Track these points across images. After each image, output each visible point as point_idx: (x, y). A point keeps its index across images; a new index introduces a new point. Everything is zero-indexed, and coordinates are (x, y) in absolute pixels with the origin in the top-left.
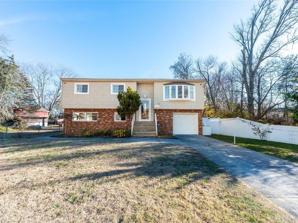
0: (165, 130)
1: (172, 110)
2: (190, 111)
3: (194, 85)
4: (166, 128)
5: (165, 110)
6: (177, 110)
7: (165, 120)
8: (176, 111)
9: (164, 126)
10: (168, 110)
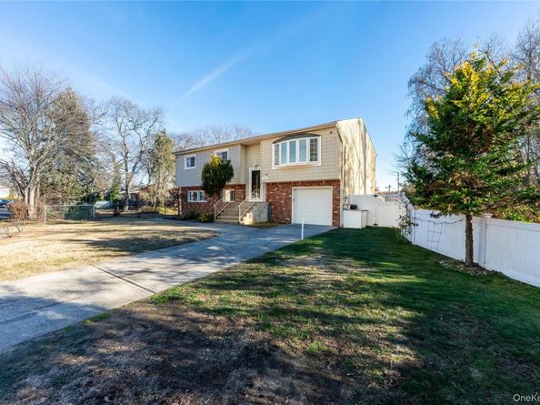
0: (280, 216)
1: (290, 183)
2: (318, 183)
3: (318, 135)
4: (281, 212)
5: (280, 183)
6: (298, 182)
7: (281, 199)
8: (295, 184)
9: (279, 209)
10: (285, 183)
